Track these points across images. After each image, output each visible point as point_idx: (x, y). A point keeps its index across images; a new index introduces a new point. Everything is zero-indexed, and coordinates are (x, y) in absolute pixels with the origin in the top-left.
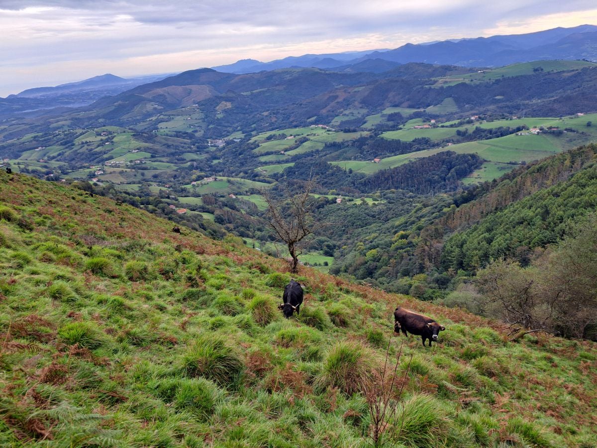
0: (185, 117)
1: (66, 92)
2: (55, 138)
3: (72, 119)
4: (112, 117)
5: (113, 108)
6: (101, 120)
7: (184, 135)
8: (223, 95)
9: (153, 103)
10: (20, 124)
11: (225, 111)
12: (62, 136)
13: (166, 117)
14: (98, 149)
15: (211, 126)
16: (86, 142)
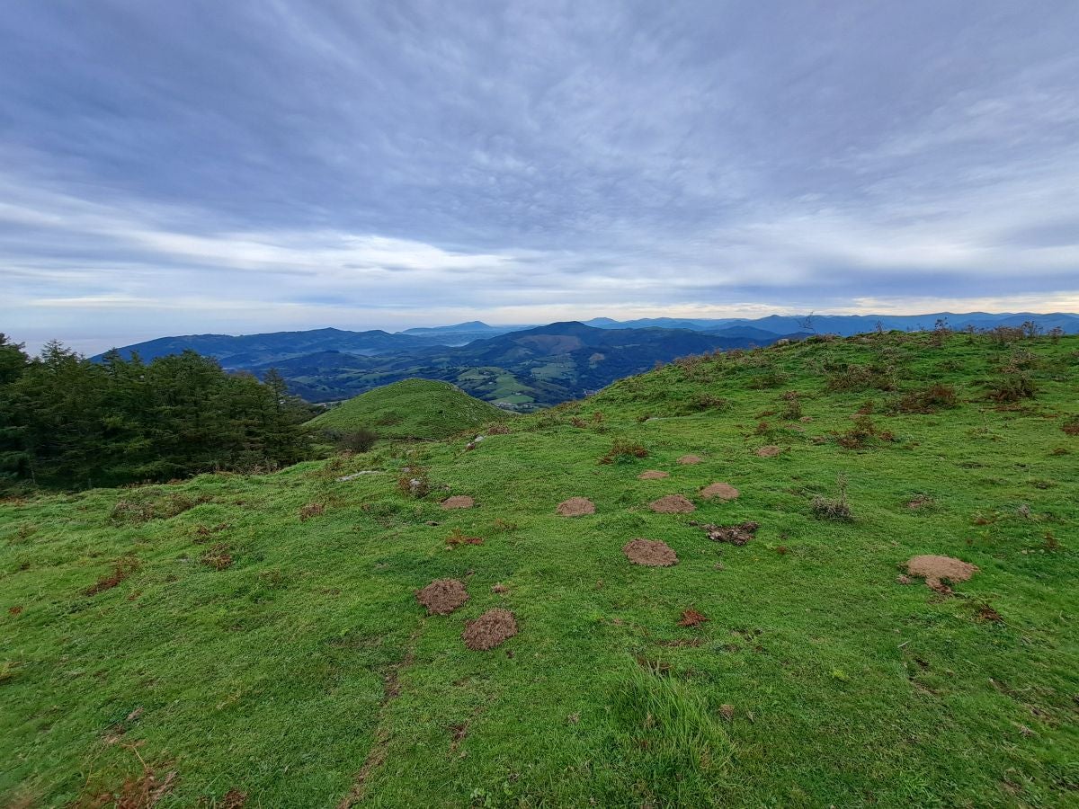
0: (557, 365)
1: (442, 333)
3: (451, 357)
4: (486, 359)
5: (488, 350)
6: (477, 360)
7: (560, 382)
8: (596, 346)
9: (525, 348)
11: (598, 362)
13: (539, 363)
14: (482, 388)
15: (583, 376)
16: (469, 380)
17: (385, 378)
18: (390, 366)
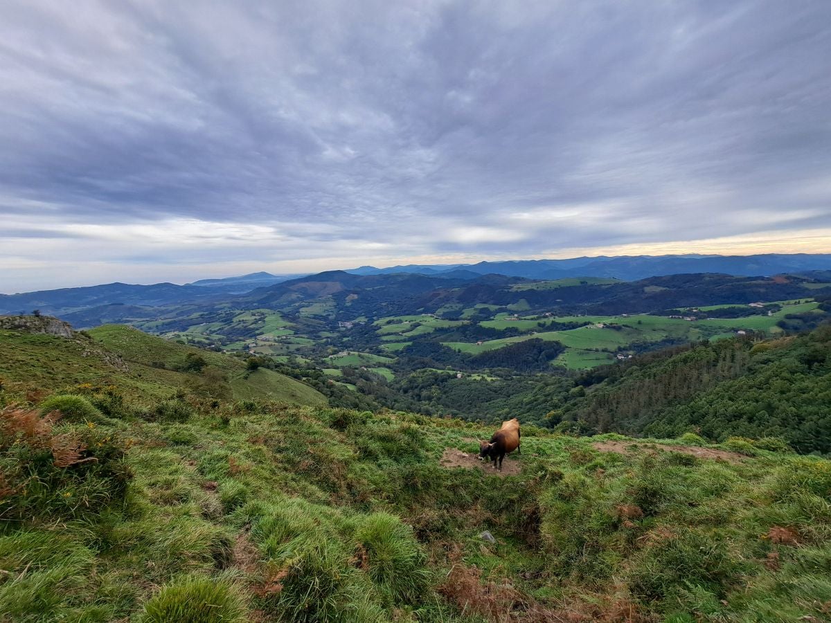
0: (321, 304)
1: (229, 283)
2: (217, 316)
3: (232, 303)
4: (264, 303)
6: (255, 304)
7: (320, 318)
8: (352, 289)
9: (297, 293)
10: (190, 305)
11: (352, 301)
12: (224, 315)
13: (306, 304)
14: (252, 326)
15: (341, 312)
16: (243, 320)
18: (174, 314)
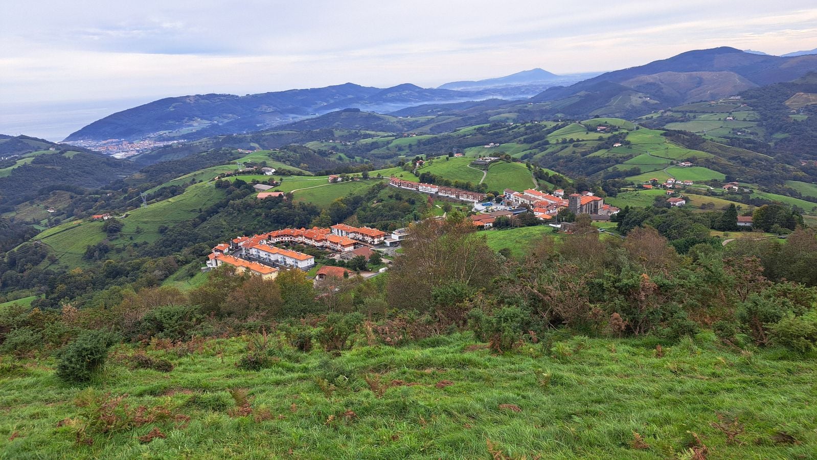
2: (510, 132)
3: (519, 111)
4: (577, 112)
5: (577, 99)
6: (559, 116)
7: (747, 145)
9: (641, 94)
10: (449, 115)
11: (809, 109)
12: (523, 129)
13: (679, 115)
17: (425, 144)
